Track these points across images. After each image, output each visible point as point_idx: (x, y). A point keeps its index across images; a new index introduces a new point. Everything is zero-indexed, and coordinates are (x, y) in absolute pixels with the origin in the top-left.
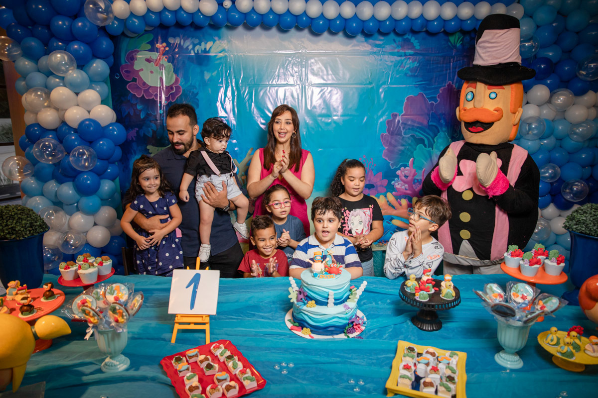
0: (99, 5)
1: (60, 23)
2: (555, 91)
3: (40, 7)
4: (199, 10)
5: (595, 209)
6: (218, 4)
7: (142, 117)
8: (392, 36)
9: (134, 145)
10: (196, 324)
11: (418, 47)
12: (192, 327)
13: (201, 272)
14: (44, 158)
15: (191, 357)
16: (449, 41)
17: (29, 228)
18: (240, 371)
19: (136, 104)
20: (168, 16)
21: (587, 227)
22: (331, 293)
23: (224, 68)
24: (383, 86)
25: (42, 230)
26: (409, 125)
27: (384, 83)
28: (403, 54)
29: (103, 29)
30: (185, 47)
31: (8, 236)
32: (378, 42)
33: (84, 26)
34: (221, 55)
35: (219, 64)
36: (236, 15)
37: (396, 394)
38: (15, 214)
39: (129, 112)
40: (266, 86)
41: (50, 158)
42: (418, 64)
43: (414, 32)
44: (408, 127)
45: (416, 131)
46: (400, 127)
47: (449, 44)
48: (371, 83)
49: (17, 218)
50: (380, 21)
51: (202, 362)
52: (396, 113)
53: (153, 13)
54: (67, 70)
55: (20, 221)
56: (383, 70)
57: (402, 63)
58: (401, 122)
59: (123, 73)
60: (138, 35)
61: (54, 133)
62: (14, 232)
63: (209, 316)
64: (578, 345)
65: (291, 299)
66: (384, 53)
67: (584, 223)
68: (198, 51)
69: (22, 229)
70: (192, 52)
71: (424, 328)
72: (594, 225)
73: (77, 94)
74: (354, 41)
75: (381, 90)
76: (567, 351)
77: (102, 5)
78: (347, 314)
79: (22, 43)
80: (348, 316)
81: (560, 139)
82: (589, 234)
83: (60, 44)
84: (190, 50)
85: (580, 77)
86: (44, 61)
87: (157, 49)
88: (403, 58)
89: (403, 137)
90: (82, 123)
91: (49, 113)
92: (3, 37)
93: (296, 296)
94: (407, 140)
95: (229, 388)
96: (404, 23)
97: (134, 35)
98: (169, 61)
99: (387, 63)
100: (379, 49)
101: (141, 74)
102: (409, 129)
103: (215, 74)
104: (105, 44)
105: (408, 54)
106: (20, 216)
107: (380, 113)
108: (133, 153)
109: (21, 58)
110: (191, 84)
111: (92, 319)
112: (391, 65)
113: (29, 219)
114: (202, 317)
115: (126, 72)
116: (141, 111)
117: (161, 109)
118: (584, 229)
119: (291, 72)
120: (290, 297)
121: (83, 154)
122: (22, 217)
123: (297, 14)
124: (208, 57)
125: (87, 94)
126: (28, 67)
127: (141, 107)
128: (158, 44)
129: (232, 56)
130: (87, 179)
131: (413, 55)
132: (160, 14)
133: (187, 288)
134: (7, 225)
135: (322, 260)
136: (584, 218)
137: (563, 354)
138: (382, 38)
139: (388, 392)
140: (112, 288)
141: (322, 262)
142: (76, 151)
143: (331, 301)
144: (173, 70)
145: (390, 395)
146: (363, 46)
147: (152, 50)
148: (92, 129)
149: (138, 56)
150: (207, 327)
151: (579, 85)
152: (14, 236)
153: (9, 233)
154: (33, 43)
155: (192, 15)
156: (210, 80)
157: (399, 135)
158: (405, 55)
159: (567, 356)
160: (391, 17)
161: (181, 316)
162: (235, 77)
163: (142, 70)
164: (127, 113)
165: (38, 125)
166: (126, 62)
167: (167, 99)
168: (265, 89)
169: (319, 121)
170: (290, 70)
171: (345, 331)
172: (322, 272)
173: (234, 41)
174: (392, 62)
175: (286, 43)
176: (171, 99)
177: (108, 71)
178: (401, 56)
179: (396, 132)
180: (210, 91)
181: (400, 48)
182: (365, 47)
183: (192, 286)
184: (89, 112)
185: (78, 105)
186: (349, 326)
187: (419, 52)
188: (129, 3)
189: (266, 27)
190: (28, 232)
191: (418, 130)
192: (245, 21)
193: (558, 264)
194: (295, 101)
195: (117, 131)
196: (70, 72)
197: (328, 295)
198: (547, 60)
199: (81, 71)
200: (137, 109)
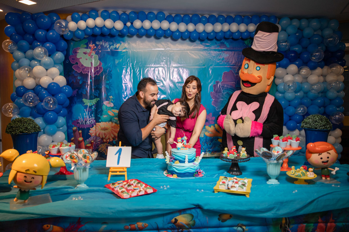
0: (62, 24)
1: (40, 33)
2: (301, 67)
3: (30, 25)
4: (114, 27)
5: (314, 116)
6: (124, 24)
7: (80, 83)
8: (215, 41)
9: (75, 99)
10: (120, 172)
11: (228, 47)
12: (118, 173)
13: (122, 147)
14: (28, 103)
15: (119, 184)
16: (244, 43)
17: (34, 128)
18: (144, 186)
19: (78, 76)
20: (97, 30)
21: (310, 125)
22: (187, 156)
23: (126, 57)
24: (211, 67)
25: (39, 130)
26: (226, 87)
27: (211, 65)
28: (221, 50)
29: (62, 37)
30: (105, 46)
31: (24, 131)
32: (207, 44)
33: (53, 34)
34: (124, 50)
35: (123, 56)
36: (133, 30)
37: (219, 192)
38: (27, 121)
39: (73, 81)
40: (149, 67)
41: (31, 104)
42: (229, 55)
43: (226, 39)
44: (225, 88)
45: (229, 90)
46: (220, 88)
47: (245, 44)
48: (204, 65)
49: (28, 123)
50: (208, 33)
51: (125, 185)
52: (218, 81)
53: (89, 28)
54: (43, 57)
55: (30, 124)
56: (211, 59)
57: (220, 55)
58: (221, 85)
59: (70, 59)
60: (80, 39)
61: (32, 91)
62: (27, 129)
63: (127, 168)
64: (304, 173)
65: (167, 162)
66: (211, 50)
67: (309, 123)
68: (112, 48)
69: (31, 128)
70: (109, 49)
71: (233, 174)
72: (313, 124)
73: (47, 70)
74: (195, 44)
75: (210, 69)
76: (298, 174)
77: (64, 24)
78: (194, 167)
79: (18, 43)
80: (195, 168)
81: (306, 93)
82: (311, 128)
83: (39, 44)
84: (108, 48)
85: (312, 60)
86: (29, 52)
87: (90, 47)
88: (221, 52)
89: (223, 94)
90: (50, 85)
91: (30, 80)
92: (8, 40)
93: (169, 160)
94: (225, 95)
95: (140, 191)
96: (220, 34)
97: (79, 40)
98: (96, 54)
99: (213, 55)
100: (208, 48)
101: (80, 60)
102: (225, 89)
103: (121, 60)
104: (63, 44)
105: (223, 50)
106: (29, 122)
107: (210, 81)
108: (74, 103)
109: (17, 51)
110: (108, 65)
111: (75, 160)
112: (215, 56)
113: (34, 124)
114: (123, 168)
115: (73, 59)
116: (80, 80)
117: (91, 79)
118: (309, 126)
119: (162, 60)
120: (166, 161)
121: (50, 100)
122: (31, 123)
123: (165, 30)
124: (118, 52)
125: (52, 70)
126: (20, 55)
127: (80, 78)
128: (90, 45)
129: (130, 51)
130: (51, 115)
131: (226, 51)
132: (93, 29)
133: (115, 155)
134: (23, 126)
135: (182, 142)
136: (309, 121)
137: (296, 176)
138: (209, 42)
139: (215, 191)
140: (81, 151)
141: (181, 143)
142: (46, 99)
143: (187, 160)
144: (98, 58)
145: (216, 192)
146: (199, 46)
147: (87, 48)
148: (55, 88)
149: (79, 51)
150: (125, 174)
151: (313, 64)
152: (27, 132)
153: (24, 130)
154: (24, 43)
155: (110, 30)
156: (118, 64)
157: (220, 92)
158: (222, 51)
159: (298, 177)
160: (213, 31)
161: (113, 168)
162: (132, 62)
163: (81, 58)
164: (72, 81)
165: (24, 87)
166: (72, 54)
167: (95, 74)
168: (148, 69)
169: (177, 86)
170: (161, 58)
171: (194, 175)
172: (182, 147)
173: (131, 44)
174: (215, 54)
175: (159, 45)
176: (96, 74)
177: (64, 58)
178: (220, 51)
179: (218, 91)
180: (118, 70)
181: (219, 47)
182: (201, 47)
183: (118, 154)
184: (53, 79)
185: (47, 76)
186: (196, 173)
187: (229, 49)
188: (77, 24)
189: (148, 36)
190: (33, 130)
191: (230, 90)
192: (138, 33)
193: (296, 141)
194: (164, 75)
195: (68, 89)
196: (44, 58)
197: (185, 157)
198: (295, 52)
199: (50, 58)
200: (78, 79)
